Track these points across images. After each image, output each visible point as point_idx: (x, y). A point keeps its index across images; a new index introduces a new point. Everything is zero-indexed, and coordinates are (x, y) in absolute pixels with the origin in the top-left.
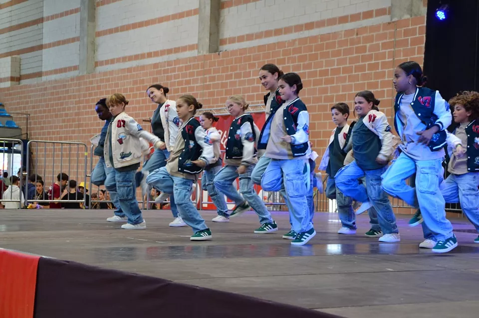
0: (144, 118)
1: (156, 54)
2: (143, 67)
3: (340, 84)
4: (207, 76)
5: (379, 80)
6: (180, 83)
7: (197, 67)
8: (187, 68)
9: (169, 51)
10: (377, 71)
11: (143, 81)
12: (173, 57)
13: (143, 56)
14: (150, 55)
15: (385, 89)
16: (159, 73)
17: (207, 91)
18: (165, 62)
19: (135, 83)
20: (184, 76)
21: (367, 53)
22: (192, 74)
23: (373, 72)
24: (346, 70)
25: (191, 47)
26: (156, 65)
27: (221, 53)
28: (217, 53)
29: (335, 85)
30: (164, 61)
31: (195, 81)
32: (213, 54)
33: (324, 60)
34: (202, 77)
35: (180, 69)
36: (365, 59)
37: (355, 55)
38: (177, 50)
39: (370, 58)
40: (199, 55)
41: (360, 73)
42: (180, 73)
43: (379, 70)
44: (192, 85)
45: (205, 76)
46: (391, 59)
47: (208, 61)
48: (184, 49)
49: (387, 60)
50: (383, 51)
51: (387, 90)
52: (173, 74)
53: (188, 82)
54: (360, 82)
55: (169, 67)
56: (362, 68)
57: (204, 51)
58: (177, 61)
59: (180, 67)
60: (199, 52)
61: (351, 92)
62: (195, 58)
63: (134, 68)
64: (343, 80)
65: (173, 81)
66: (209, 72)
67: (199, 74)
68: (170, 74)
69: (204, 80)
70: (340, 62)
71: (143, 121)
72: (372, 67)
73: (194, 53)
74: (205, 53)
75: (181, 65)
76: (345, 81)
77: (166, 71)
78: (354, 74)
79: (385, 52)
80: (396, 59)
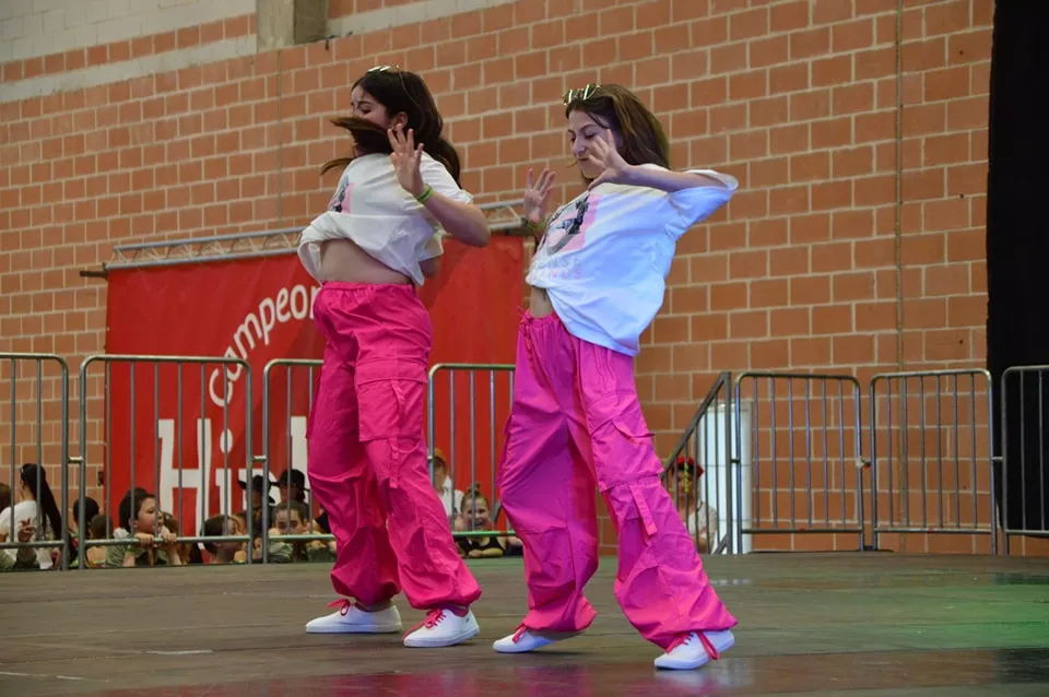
0: (86, 267)
1: (120, 52)
2: (76, 98)
3: (726, 134)
4: (292, 120)
5: (853, 116)
6: (203, 147)
7: (253, 90)
8: (225, 95)
9: (163, 42)
10: (845, 85)
11: (77, 144)
12: (176, 60)
13: (74, 60)
14: (98, 55)
15: (873, 144)
16: (130, 113)
17: (293, 169)
18: (151, 76)
19: (52, 148)
20: (216, 121)
21: (811, 27)
22: (240, 116)
23: (831, 88)
24: (741, 86)
25: (236, 27)
26: (119, 90)
27: (333, 41)
28: (323, 42)
29: (707, 136)
30: (146, 74)
31: (254, 138)
32: (306, 48)
33: (670, 56)
34: (275, 122)
35: (201, 100)
36: (803, 45)
37: (770, 35)
38: (188, 37)
39: (819, 42)
40: (263, 50)
41: (789, 94)
42: (201, 112)
43: (849, 80)
44: (242, 152)
45: (285, 121)
46: (889, 45)
47: (293, 72)
48: (212, 32)
49: (875, 47)
50: (863, 17)
51: (879, 148)
52: (177, 116)
53: (229, 143)
54: (790, 124)
55: (164, 95)
56: (794, 78)
57: (279, 39)
58: (190, 75)
59: (199, 92)
60: (260, 41)
61: (761, 159)
62: (247, 63)
63: (48, 100)
64: (735, 118)
65: (179, 138)
66: (296, 106)
67: (263, 113)
68: (166, 118)
69: (282, 134)
70: (724, 59)
71: (83, 274)
72: (827, 72)
73: (247, 46)
74: (280, 45)
75: (203, 87)
76: (740, 123)
77: (153, 109)
78: (768, 97)
79: (870, 21)
80: (905, 42)
